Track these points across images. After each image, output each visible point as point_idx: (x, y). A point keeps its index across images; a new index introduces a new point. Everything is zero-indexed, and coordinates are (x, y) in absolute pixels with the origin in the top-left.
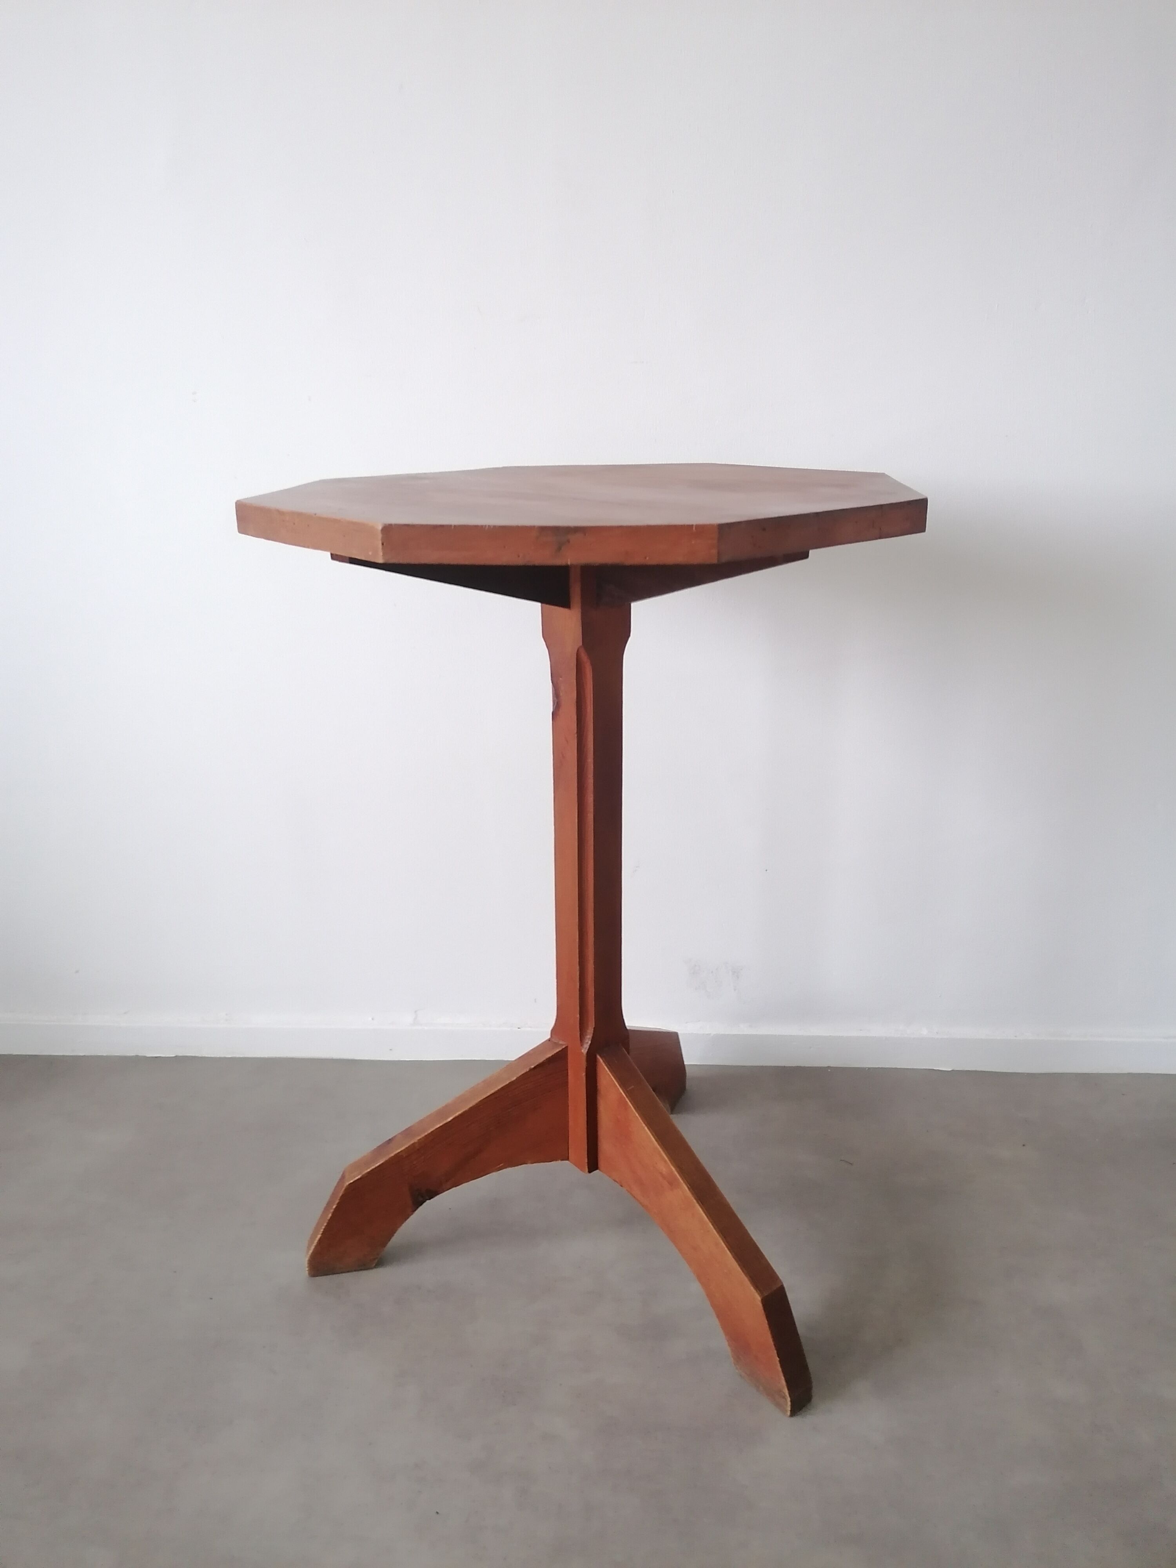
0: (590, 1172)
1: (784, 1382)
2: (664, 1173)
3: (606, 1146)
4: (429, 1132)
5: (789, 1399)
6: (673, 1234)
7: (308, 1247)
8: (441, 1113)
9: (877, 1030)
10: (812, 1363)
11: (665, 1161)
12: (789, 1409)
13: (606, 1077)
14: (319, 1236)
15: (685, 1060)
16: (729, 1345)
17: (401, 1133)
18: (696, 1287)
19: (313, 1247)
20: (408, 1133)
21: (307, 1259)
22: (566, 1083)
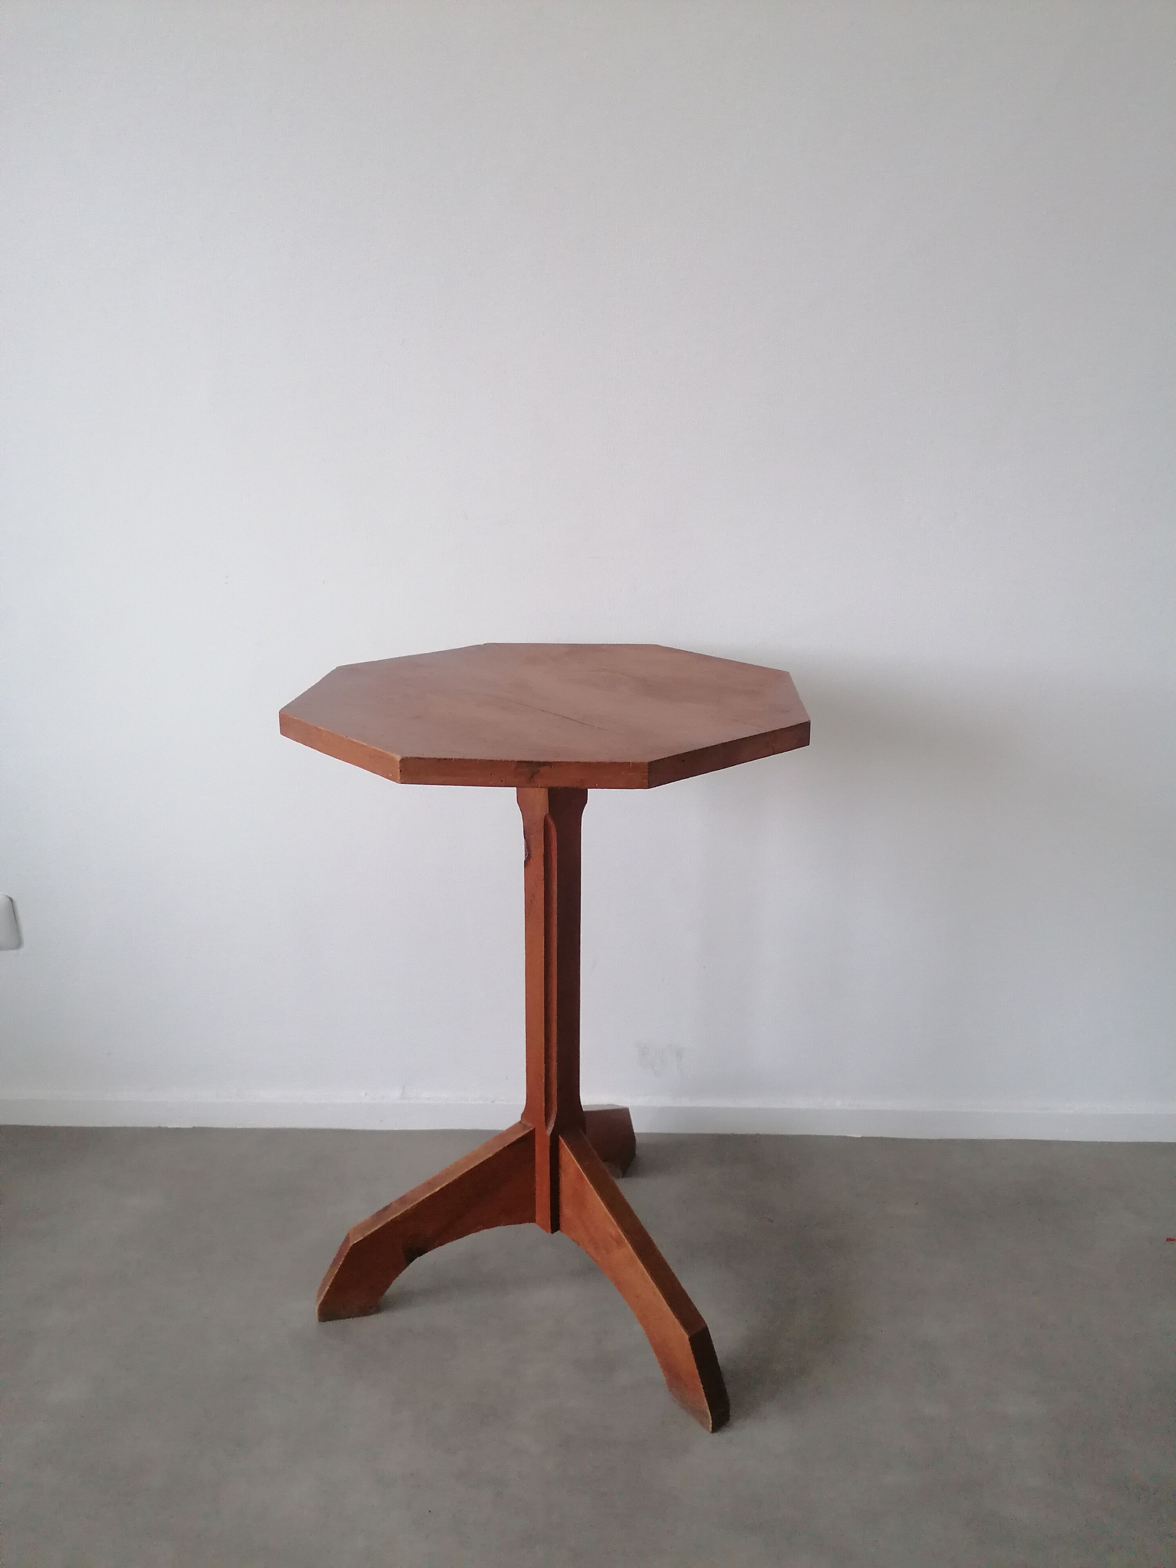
0: (552, 1233)
1: (706, 1404)
2: (613, 1234)
3: (567, 1211)
4: (421, 1200)
5: (710, 1417)
6: (620, 1285)
7: (318, 1296)
8: (429, 1184)
9: (799, 1103)
10: (730, 1389)
11: (615, 1226)
12: (711, 1426)
13: (567, 1154)
14: (328, 1288)
15: (634, 1128)
16: (665, 1375)
17: (397, 1201)
18: (638, 1328)
19: (322, 1297)
20: (403, 1200)
21: (317, 1308)
22: (533, 1158)
